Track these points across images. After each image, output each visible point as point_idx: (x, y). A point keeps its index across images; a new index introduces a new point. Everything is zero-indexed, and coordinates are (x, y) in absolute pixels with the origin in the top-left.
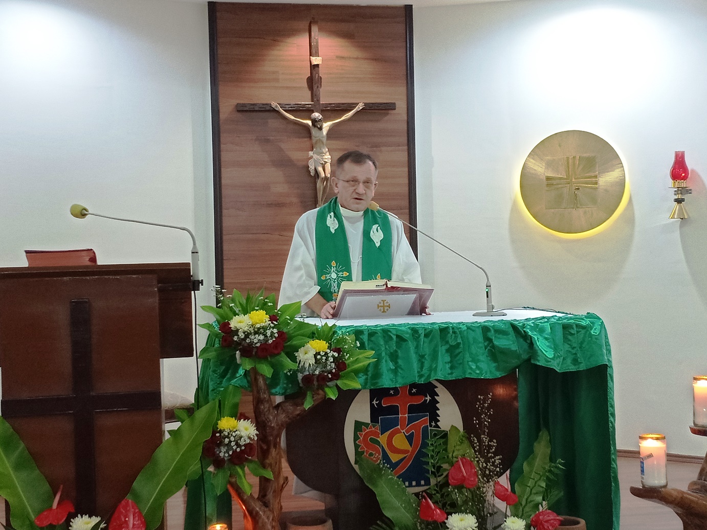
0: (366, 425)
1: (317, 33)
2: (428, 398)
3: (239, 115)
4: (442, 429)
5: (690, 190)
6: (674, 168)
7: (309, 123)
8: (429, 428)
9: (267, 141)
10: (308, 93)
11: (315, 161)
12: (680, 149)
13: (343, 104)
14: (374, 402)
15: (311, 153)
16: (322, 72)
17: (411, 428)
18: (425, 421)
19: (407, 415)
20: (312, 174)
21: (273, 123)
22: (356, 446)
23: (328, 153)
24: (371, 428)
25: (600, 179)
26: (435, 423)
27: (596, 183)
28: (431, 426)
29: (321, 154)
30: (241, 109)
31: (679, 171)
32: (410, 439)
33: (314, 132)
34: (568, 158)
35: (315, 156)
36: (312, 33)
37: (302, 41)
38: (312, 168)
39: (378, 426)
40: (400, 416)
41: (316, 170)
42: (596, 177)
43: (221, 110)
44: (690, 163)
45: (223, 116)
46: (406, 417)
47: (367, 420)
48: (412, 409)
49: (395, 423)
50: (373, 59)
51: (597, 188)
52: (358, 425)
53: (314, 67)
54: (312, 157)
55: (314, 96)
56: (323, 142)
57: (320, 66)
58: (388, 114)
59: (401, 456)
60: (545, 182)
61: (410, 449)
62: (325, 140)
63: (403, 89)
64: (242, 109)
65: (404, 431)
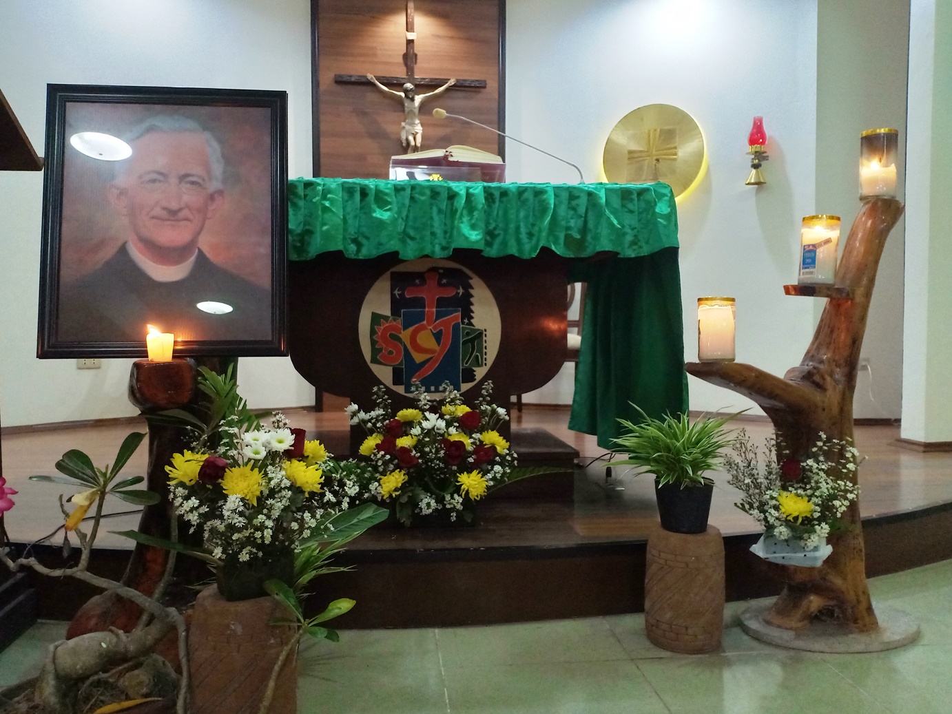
0: (386, 318)
1: (413, 10)
2: (461, 291)
3: (339, 88)
4: (476, 328)
5: (767, 156)
6: (752, 135)
7: (403, 94)
8: (461, 326)
9: (364, 114)
10: (404, 69)
11: (407, 132)
12: (758, 115)
13: (436, 79)
14: (396, 292)
15: (403, 124)
16: (418, 49)
17: (439, 325)
18: (456, 317)
19: (434, 310)
20: (404, 145)
21: (371, 96)
22: (373, 343)
23: (420, 125)
24: (391, 321)
25: (680, 150)
26: (469, 320)
27: (676, 154)
28: (463, 323)
29: (412, 124)
30: (340, 79)
31: (757, 136)
32: (438, 337)
33: (407, 103)
34: (649, 131)
35: (408, 127)
36: (409, 11)
37: (401, 19)
38: (404, 137)
39: (400, 320)
40: (427, 309)
41: (407, 140)
42: (675, 148)
43: (321, 82)
44: (768, 130)
45: (322, 88)
46: (433, 312)
47: (387, 312)
48: (441, 303)
49: (420, 317)
50: (467, 39)
51: (675, 160)
52: (376, 318)
53: (410, 42)
54: (404, 128)
55: (410, 70)
56: (414, 114)
57: (415, 41)
58: (479, 92)
59: (428, 356)
60: (627, 156)
61: (437, 348)
62: (416, 111)
63: (495, 70)
64: (340, 81)
65: (431, 327)
